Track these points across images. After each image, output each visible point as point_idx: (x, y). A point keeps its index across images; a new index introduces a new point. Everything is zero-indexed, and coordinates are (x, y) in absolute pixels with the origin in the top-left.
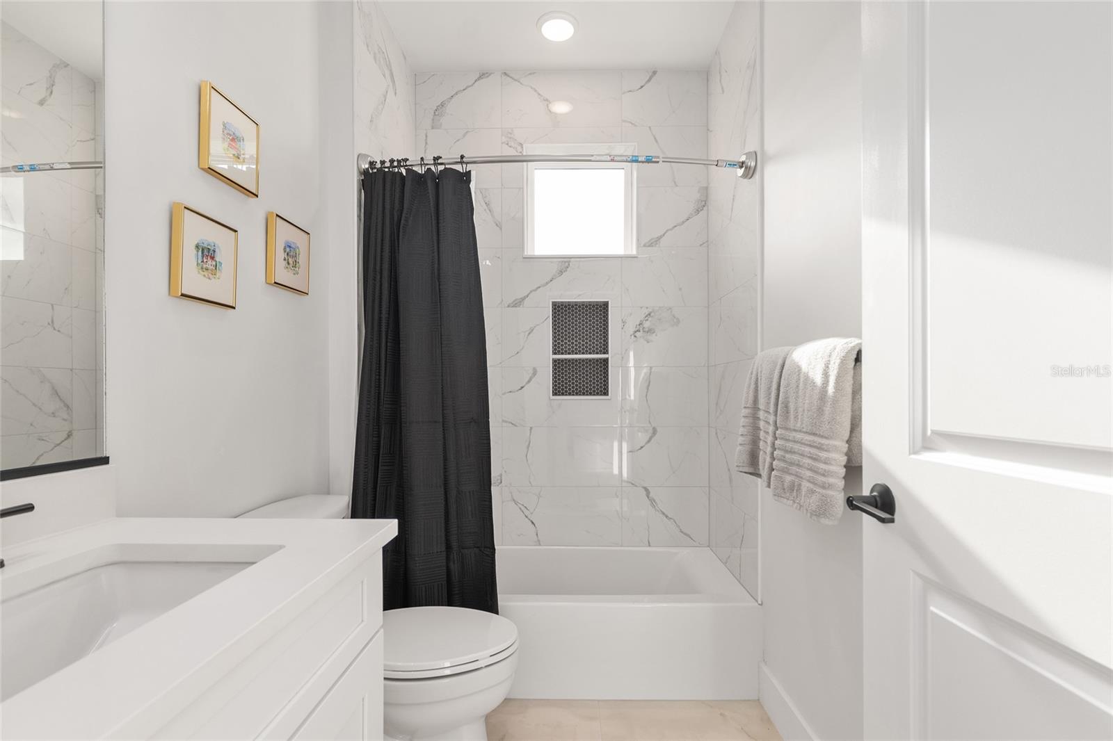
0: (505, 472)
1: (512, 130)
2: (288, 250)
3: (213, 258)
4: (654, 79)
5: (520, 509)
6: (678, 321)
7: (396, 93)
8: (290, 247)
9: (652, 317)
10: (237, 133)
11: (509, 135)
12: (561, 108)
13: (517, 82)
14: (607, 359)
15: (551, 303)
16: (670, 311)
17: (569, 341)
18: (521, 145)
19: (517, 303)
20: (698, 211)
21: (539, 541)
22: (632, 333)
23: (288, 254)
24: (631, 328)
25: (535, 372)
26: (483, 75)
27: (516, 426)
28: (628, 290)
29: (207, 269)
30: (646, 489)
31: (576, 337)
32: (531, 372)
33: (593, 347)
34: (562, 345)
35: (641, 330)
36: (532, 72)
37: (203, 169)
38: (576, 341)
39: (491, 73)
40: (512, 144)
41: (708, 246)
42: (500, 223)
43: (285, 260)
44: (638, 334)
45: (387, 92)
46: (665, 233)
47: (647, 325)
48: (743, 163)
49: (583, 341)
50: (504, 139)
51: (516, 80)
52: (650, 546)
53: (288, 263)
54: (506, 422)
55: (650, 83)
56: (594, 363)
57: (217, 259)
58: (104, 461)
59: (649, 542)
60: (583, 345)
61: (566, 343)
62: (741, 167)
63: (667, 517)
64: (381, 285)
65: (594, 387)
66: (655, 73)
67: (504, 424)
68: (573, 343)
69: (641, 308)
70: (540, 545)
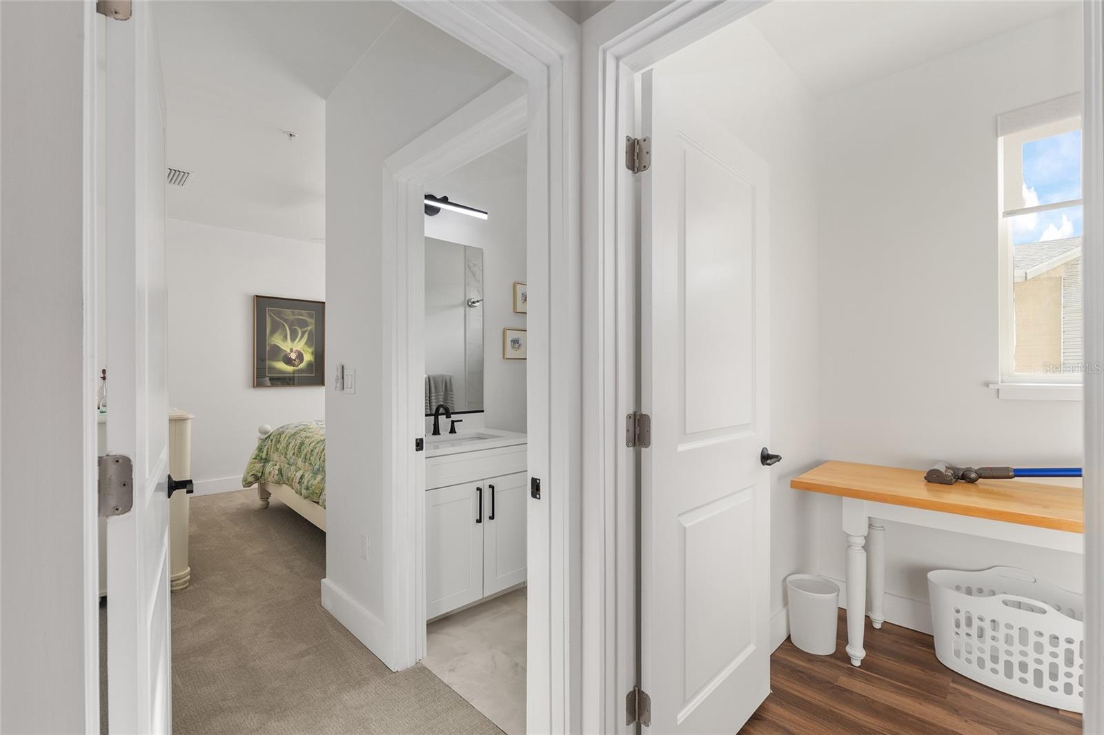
3: (518, 343)
29: (516, 348)
37: (515, 313)
58: (483, 411)
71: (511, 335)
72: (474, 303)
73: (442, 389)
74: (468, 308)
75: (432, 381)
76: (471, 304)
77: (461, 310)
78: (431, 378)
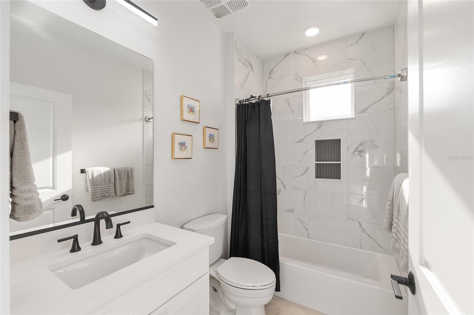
0: (296, 207)
1: (298, 74)
2: (210, 136)
3: (184, 146)
4: (363, 37)
5: (301, 223)
6: (377, 147)
7: (253, 72)
8: (211, 135)
9: (363, 145)
10: (192, 106)
11: (297, 76)
12: (322, 58)
13: (300, 54)
14: (340, 164)
15: (314, 141)
16: (372, 142)
17: (324, 156)
18: (302, 79)
19: (301, 141)
20: (388, 94)
21: (309, 237)
22: (352, 152)
23: (210, 138)
24: (352, 150)
25: (307, 169)
26: (287, 55)
27: (300, 190)
28: (350, 133)
29: (182, 149)
30: (359, 223)
31: (327, 154)
32: (306, 169)
33: (335, 158)
34: (320, 157)
35: (357, 151)
36: (306, 49)
37: (182, 120)
38: (327, 156)
39: (290, 54)
40: (298, 79)
41: (395, 110)
42: (293, 110)
43: (209, 140)
44: (355, 153)
45: (249, 73)
46: (370, 106)
47: (360, 148)
48: (400, 75)
49: (330, 155)
50: (295, 78)
51: (299, 54)
52: (361, 249)
53: (211, 141)
54: (296, 188)
55: (361, 39)
56: (335, 165)
57: (186, 145)
58: (153, 207)
59: (361, 247)
60: (330, 157)
61: (322, 156)
62: (399, 77)
63: (370, 237)
64: (241, 143)
65: (335, 175)
66: (364, 34)
67: (295, 189)
68: (325, 156)
69: (357, 141)
70: (309, 238)
71: (178, 139)
72: (149, 119)
73: (125, 177)
74: (145, 122)
75: (117, 173)
76: (148, 120)
77: (141, 123)
78: (116, 170)
